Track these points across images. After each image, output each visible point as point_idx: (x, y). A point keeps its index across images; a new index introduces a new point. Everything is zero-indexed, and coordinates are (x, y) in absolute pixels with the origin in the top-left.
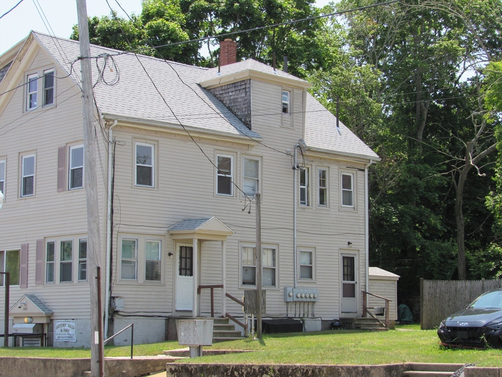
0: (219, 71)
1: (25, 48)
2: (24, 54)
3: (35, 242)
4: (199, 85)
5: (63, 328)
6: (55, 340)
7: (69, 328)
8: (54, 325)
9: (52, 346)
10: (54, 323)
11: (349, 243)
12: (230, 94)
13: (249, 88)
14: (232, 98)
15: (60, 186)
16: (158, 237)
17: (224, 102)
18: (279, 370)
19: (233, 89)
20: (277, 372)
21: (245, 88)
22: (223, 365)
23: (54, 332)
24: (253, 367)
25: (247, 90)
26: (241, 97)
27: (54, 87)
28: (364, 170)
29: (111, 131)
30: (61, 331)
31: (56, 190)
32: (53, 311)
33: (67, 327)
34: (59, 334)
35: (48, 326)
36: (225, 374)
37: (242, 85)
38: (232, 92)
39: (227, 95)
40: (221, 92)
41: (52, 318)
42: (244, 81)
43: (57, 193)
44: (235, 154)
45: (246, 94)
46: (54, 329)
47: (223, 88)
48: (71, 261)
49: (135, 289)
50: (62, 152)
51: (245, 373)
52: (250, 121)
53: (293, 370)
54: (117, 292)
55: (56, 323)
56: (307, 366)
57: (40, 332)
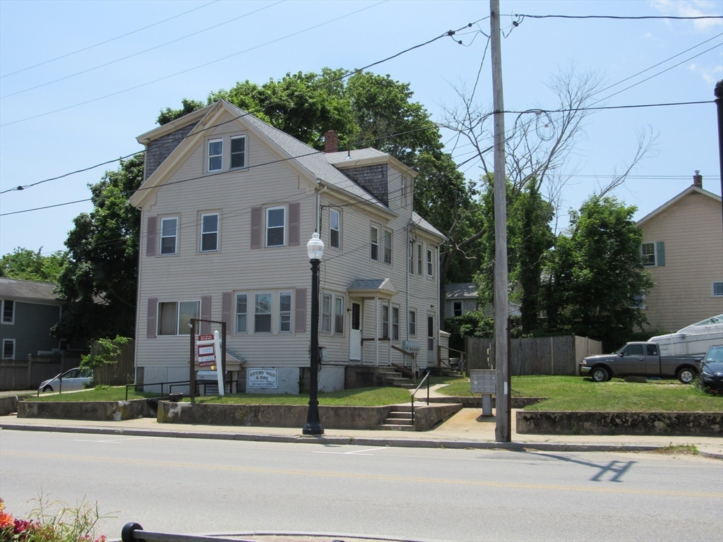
0: (349, 156)
1: (211, 114)
2: (209, 120)
3: (221, 294)
4: (333, 165)
5: (259, 376)
6: (247, 387)
7: (267, 376)
8: (247, 373)
9: (245, 392)
10: (247, 370)
11: (432, 306)
12: (365, 175)
13: (386, 171)
14: (367, 178)
15: (255, 243)
16: (340, 294)
17: (358, 181)
18: (676, 418)
19: (369, 171)
20: (674, 419)
21: (382, 171)
22: (600, 413)
23: (247, 379)
24: (640, 415)
25: (384, 173)
26: (377, 179)
27: (245, 152)
28: (437, 248)
29: (319, 196)
30: (257, 378)
31: (250, 247)
32: (246, 359)
33: (265, 375)
34: (252, 380)
35: (238, 374)
36: (603, 421)
37: (378, 168)
38: (367, 173)
39: (362, 175)
40: (355, 173)
41: (244, 366)
42: (380, 165)
43: (250, 250)
44: (379, 226)
45: (383, 176)
46: (247, 376)
47: (358, 169)
48: (269, 313)
49: (329, 340)
50: (256, 213)
51: (630, 420)
52: (387, 199)
53: (695, 417)
54: (323, 343)
55: (250, 371)
56: (713, 414)
57: (229, 380)
